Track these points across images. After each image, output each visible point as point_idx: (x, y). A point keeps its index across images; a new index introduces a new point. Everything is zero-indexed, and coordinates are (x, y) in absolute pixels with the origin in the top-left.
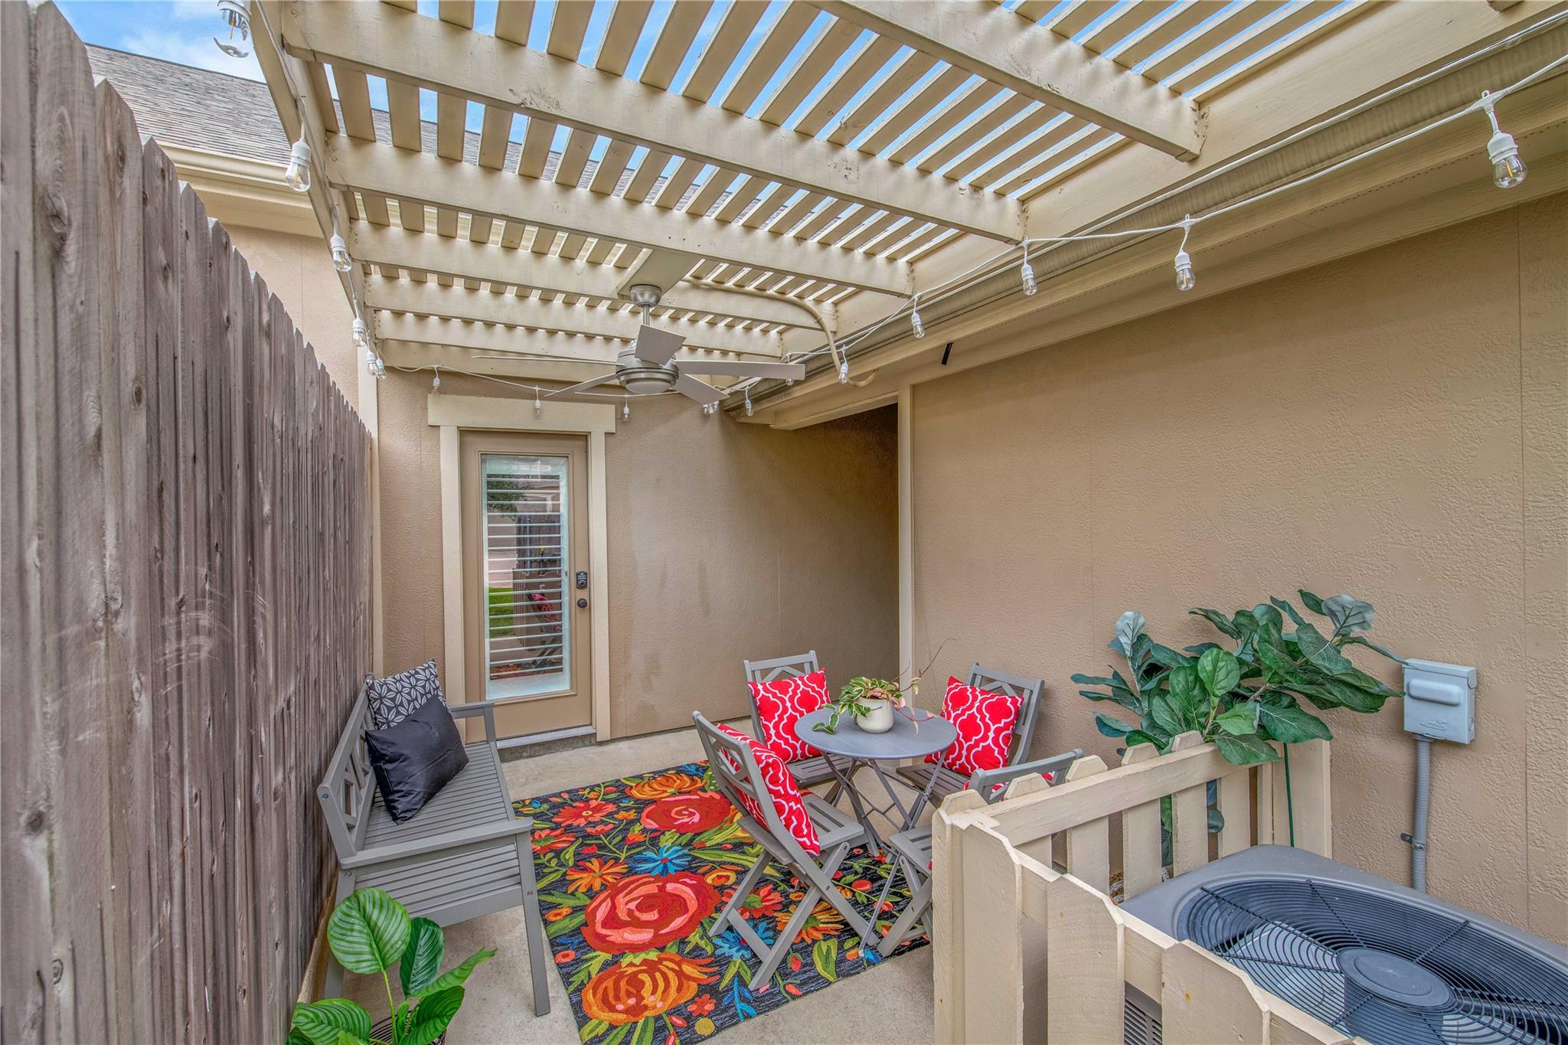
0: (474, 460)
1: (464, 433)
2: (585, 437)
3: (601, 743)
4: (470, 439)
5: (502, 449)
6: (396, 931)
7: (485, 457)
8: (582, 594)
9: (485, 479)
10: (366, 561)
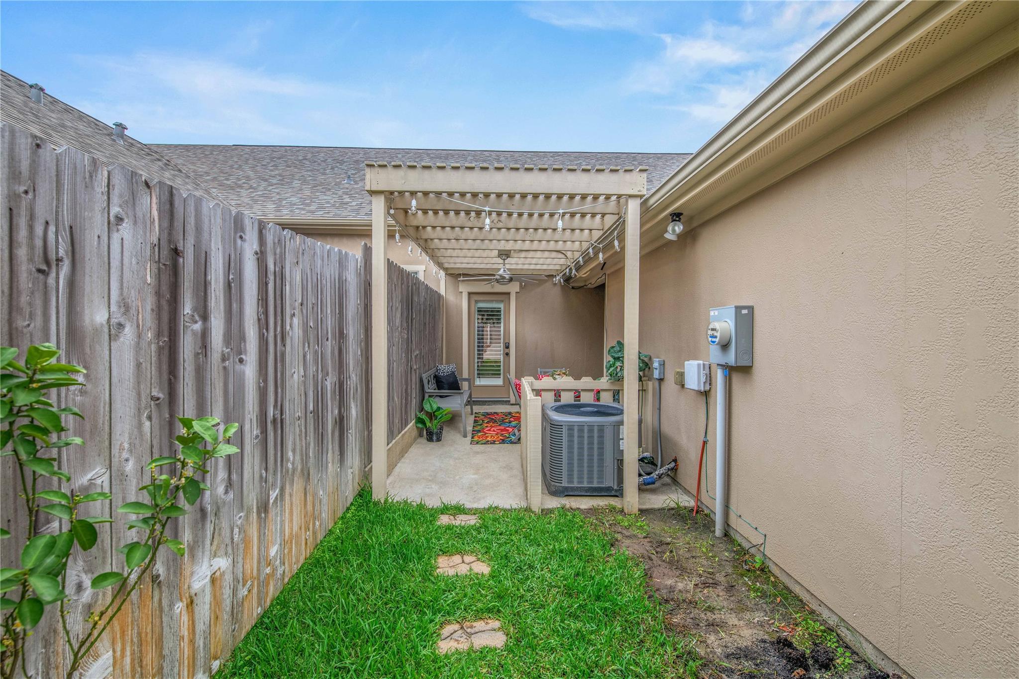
0: (473, 303)
1: (470, 294)
2: (509, 294)
3: (512, 404)
4: (471, 295)
5: (482, 299)
6: (435, 407)
7: (477, 302)
8: (507, 351)
9: (476, 309)
10: (440, 334)
